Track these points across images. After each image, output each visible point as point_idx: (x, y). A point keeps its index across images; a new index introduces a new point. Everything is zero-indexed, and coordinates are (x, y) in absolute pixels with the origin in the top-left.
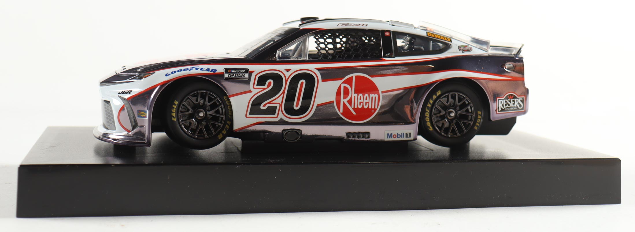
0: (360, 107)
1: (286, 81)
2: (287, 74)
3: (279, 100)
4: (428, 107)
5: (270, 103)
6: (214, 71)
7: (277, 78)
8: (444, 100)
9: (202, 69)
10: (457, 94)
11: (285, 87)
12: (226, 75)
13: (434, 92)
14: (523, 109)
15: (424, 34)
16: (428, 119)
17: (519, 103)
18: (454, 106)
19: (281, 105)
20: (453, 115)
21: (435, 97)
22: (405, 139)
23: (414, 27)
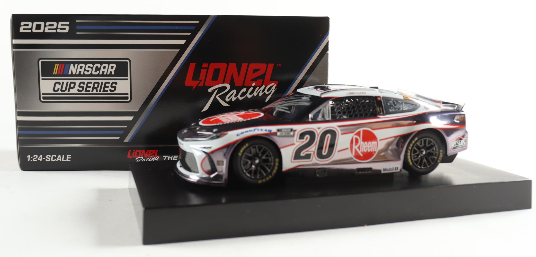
0: (365, 151)
1: (318, 135)
2: (319, 131)
3: (313, 148)
4: (409, 149)
5: (307, 151)
6: (270, 131)
7: (312, 134)
8: (418, 144)
9: (261, 130)
10: (428, 139)
11: (317, 139)
12: (279, 134)
13: (413, 139)
14: (465, 146)
15: (401, 97)
16: (409, 157)
17: (463, 143)
18: (425, 147)
19: (314, 153)
20: (424, 153)
21: (413, 142)
22: (394, 171)
23: (394, 93)
